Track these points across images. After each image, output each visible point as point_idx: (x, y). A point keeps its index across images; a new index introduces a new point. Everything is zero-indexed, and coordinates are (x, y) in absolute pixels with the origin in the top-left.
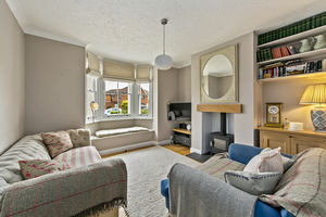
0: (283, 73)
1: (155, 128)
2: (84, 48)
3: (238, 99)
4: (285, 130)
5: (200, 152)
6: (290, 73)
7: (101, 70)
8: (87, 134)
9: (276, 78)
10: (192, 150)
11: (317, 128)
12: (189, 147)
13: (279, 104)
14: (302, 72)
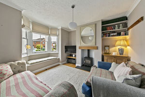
0: (109, 36)
1: (60, 57)
2: (21, 12)
3: (96, 44)
4: (110, 55)
5: (80, 65)
6: (112, 36)
7: (31, 27)
8: (23, 64)
9: (107, 37)
10: (77, 65)
11: (120, 54)
12: (75, 64)
13: (109, 46)
14: (116, 36)
